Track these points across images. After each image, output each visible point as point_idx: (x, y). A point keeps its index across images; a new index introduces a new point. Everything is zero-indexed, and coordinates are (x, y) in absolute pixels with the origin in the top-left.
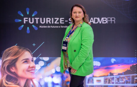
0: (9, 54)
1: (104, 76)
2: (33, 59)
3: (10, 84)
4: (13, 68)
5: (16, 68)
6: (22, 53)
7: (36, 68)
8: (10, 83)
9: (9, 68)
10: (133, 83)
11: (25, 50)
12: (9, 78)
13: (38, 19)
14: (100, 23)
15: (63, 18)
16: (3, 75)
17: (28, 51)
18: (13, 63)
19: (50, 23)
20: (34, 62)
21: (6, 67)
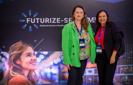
0: (15, 49)
1: (94, 67)
2: (34, 53)
4: (18, 61)
5: (21, 61)
6: (26, 48)
7: (37, 61)
8: (15, 73)
9: (15, 61)
10: (119, 73)
11: (28, 45)
12: (15, 69)
13: (39, 20)
14: (91, 22)
15: (60, 19)
16: (10, 66)
17: (31, 46)
18: (18, 57)
20: (35, 55)
21: (12, 60)
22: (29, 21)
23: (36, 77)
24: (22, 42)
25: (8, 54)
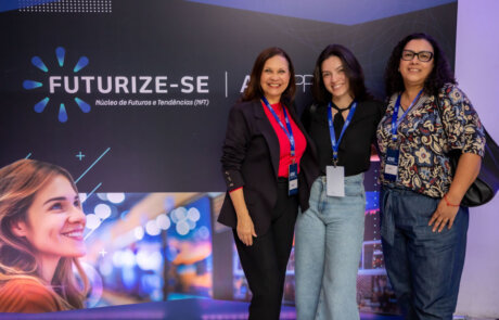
0: (7, 184)
2: (77, 197)
3: (11, 274)
4: (20, 225)
5: (29, 226)
7: (88, 226)
8: (10, 269)
9: (7, 225)
10: (368, 266)
11: (53, 172)
12: (7, 256)
13: (91, 81)
15: (165, 78)
17: (64, 174)
18: (20, 211)
19: (126, 91)
20: (81, 206)
22: (59, 85)
23: (83, 283)
24: (34, 161)
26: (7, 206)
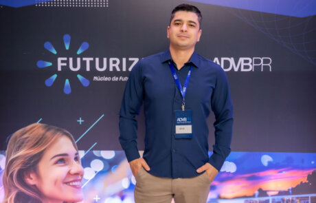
0: (23, 143)
1: (245, 197)
2: (77, 154)
4: (32, 176)
5: (38, 177)
6: (53, 140)
7: (85, 177)
9: (21, 176)
11: (59, 133)
13: (90, 61)
14: (236, 69)
16: (8, 192)
17: (67, 135)
18: (31, 165)
19: (118, 69)
20: (80, 161)
21: (15, 173)
22: (65, 64)
24: (44, 125)
25: (2, 156)
26: (22, 160)
